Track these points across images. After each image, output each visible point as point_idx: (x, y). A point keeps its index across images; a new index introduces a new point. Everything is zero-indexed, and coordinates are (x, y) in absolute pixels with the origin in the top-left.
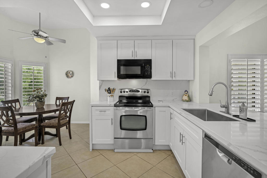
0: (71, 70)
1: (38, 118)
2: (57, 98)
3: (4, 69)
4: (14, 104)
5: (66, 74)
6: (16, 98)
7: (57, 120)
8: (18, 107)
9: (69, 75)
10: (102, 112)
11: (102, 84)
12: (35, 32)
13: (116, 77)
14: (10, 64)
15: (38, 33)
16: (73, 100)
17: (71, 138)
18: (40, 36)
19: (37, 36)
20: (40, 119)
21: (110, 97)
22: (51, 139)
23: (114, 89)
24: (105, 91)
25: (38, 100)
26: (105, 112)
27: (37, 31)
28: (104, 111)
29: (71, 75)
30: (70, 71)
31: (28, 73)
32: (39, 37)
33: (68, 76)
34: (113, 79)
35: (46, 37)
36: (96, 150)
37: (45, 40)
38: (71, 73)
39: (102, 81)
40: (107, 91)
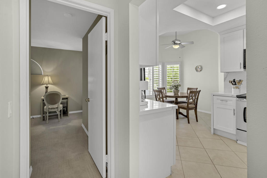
1: (175, 101)
2: (188, 89)
3: (158, 68)
4: (162, 90)
5: (196, 69)
6: (164, 87)
7: (186, 104)
8: (165, 92)
9: (199, 69)
10: (223, 102)
11: (227, 76)
12: (173, 42)
13: (241, 68)
14: (161, 65)
15: (175, 42)
16: (199, 90)
17: (197, 121)
18: (176, 43)
19: (174, 44)
20: (176, 102)
21: (235, 88)
22: (183, 118)
23: (240, 81)
24: (230, 82)
25: (175, 88)
26: (227, 102)
27: (174, 41)
28: (226, 100)
30: (200, 66)
31: (171, 70)
32: (176, 45)
33: (197, 71)
34: (239, 70)
35: (180, 43)
36: (218, 135)
37: (179, 45)
38: (200, 67)
39: (227, 72)
40: (231, 83)
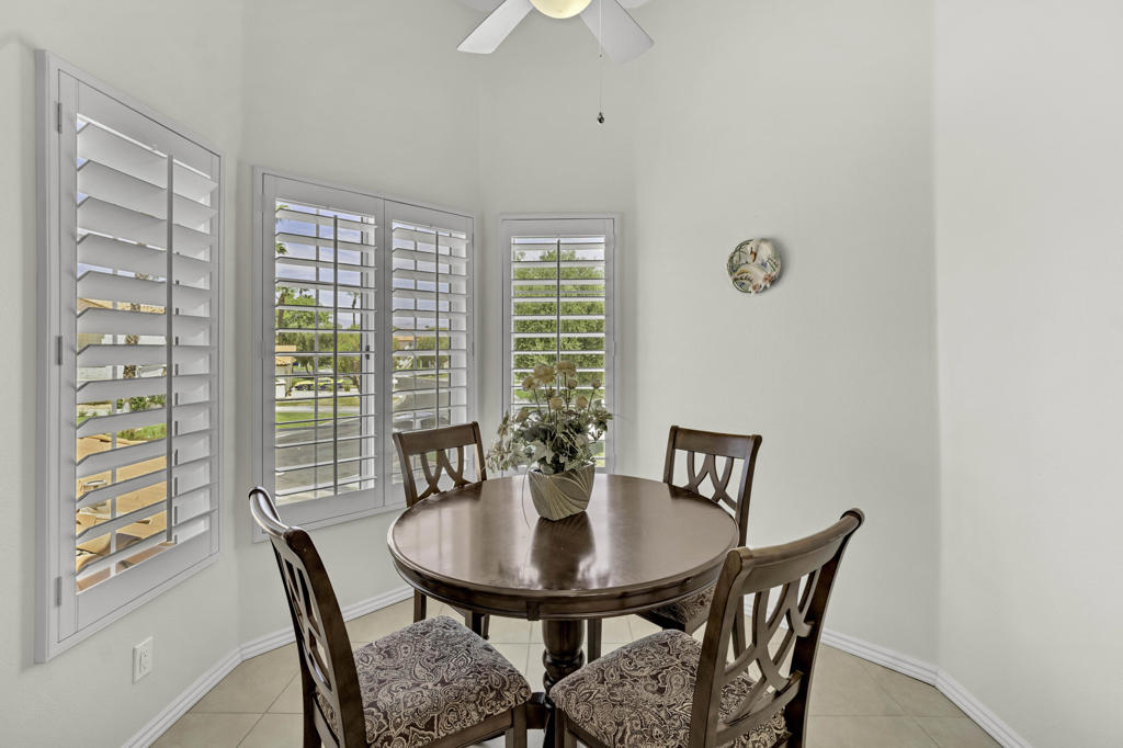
0: (767, 234)
5: (733, 268)
14: (464, 237)
29: (769, 269)
30: (764, 240)
33: (741, 281)
38: (766, 252)
